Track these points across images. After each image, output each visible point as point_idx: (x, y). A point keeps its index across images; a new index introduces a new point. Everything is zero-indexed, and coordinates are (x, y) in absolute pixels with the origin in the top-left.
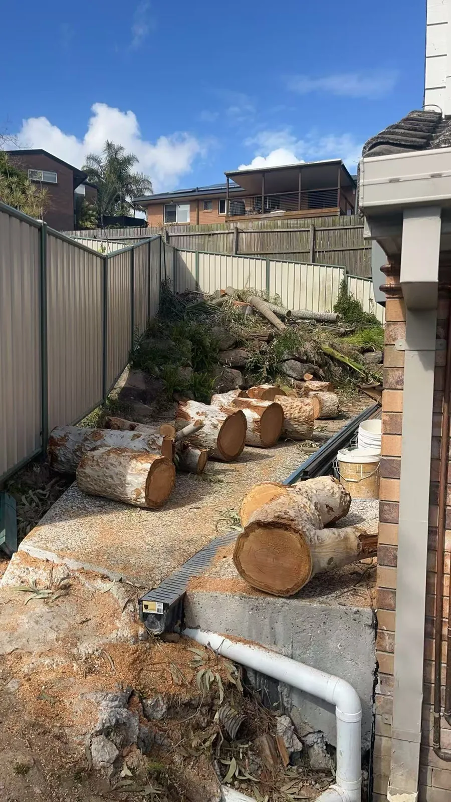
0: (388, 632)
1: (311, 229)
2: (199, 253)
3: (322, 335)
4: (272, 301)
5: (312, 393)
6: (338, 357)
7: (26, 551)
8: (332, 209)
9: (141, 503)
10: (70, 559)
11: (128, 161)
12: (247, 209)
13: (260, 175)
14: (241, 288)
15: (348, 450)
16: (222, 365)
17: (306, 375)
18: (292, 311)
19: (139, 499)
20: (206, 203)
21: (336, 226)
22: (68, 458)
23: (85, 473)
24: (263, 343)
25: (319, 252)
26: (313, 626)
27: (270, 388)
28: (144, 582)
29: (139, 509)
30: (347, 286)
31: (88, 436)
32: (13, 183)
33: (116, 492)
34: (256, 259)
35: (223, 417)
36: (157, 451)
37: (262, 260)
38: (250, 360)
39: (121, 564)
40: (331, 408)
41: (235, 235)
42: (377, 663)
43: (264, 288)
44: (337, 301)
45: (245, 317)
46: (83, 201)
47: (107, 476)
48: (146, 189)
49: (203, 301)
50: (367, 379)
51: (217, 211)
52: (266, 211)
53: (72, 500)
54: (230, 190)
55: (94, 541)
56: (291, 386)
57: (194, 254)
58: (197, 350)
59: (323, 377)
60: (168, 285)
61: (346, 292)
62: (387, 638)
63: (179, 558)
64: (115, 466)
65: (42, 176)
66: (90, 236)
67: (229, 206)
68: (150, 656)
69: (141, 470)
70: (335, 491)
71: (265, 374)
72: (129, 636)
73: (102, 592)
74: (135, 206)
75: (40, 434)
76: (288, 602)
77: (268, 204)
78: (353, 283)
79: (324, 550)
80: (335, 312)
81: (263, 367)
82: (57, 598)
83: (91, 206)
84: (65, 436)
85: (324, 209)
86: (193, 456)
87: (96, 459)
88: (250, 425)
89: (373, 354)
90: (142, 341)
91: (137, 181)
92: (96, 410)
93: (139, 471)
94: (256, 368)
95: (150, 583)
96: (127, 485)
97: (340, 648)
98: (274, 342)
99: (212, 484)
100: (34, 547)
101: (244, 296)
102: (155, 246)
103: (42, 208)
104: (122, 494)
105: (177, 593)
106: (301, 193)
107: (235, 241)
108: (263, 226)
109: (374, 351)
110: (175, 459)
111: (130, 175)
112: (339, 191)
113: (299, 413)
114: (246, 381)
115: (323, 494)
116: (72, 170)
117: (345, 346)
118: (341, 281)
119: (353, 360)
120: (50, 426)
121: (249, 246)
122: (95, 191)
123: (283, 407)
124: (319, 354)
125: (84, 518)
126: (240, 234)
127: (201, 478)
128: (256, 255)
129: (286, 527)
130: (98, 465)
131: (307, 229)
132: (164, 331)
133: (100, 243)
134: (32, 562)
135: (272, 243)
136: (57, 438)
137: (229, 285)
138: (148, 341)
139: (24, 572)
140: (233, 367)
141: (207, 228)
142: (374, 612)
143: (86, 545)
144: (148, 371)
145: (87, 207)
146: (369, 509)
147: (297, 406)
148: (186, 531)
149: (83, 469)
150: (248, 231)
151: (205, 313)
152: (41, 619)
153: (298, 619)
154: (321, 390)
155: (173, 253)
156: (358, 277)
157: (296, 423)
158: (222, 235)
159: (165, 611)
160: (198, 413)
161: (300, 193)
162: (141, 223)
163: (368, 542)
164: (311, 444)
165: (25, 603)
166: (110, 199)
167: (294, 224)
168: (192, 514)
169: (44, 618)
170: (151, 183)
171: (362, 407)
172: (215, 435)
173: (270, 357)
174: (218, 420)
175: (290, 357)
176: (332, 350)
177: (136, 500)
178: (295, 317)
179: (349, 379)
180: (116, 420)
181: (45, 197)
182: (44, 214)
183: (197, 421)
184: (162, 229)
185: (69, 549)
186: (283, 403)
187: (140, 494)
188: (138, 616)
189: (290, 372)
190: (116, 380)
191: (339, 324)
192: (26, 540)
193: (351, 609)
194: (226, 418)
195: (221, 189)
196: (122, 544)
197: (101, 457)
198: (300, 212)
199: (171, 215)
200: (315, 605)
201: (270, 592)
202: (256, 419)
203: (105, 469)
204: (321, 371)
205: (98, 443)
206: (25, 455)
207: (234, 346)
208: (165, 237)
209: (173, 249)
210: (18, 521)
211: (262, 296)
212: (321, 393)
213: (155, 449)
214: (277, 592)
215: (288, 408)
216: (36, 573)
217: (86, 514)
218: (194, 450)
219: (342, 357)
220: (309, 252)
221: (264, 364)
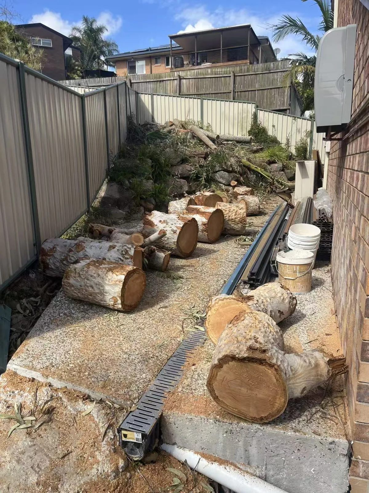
0: (363, 461)
1: (232, 75)
2: (153, 95)
3: (241, 152)
4: (205, 128)
5: (239, 197)
6: (253, 168)
7: (14, 370)
8: (244, 61)
9: (118, 308)
10: (54, 378)
11: (100, 30)
12: (185, 63)
13: (194, 37)
14: (183, 120)
15: (284, 252)
16: (173, 176)
17: (232, 181)
18: (220, 135)
19: (116, 305)
20: (156, 59)
21: (249, 72)
22: (57, 266)
23: (69, 283)
24: (201, 159)
25: (238, 92)
26: (287, 452)
27: (211, 195)
28: (122, 402)
29: (117, 312)
30: (257, 116)
31: (72, 247)
32: (19, 46)
33: (97, 299)
34: (194, 98)
35: (180, 224)
36: (130, 260)
37: (198, 99)
38: (193, 172)
39: (101, 380)
40: (254, 207)
41: (178, 80)
42: (350, 487)
43: (199, 119)
44: (250, 128)
45: (188, 141)
46: (70, 60)
47: (88, 286)
48: (114, 50)
49: (157, 129)
50: (273, 183)
51: (164, 65)
52: (198, 64)
53: (60, 306)
54: (173, 49)
55: (77, 353)
56: (222, 190)
57: (150, 96)
58: (155, 166)
59: (243, 182)
60: (133, 118)
61: (257, 121)
62: (361, 466)
63: (153, 367)
64: (95, 278)
65: (42, 42)
66: (76, 84)
67: (173, 61)
68: (131, 487)
69: (117, 281)
70: (285, 297)
71: (203, 182)
72: (109, 471)
73: (84, 414)
74: (107, 62)
75: (34, 245)
76: (262, 428)
77: (199, 59)
78: (261, 115)
79: (298, 381)
80: (249, 135)
81: (202, 177)
82: (40, 426)
83: (77, 63)
84: (54, 248)
85: (238, 61)
86: (158, 258)
87: (78, 272)
88: (201, 227)
89: (276, 165)
90: (115, 160)
91: (108, 45)
92: (83, 217)
93: (115, 282)
94: (197, 178)
95: (129, 403)
96: (105, 294)
97: (313, 472)
98: (209, 158)
99: (175, 281)
100: (21, 366)
101: (186, 125)
102: (122, 89)
103: (40, 64)
104: (102, 301)
105: (153, 415)
106: (223, 50)
107: (178, 85)
108: (198, 74)
109: (276, 163)
110: (144, 262)
111: (102, 41)
112: (249, 47)
113: (235, 215)
114: (190, 187)
115: (275, 301)
116: (62, 37)
117: (257, 159)
118: (253, 113)
119: (263, 170)
120: (43, 238)
121: (188, 89)
122: (79, 53)
123: (223, 211)
124: (240, 166)
125: (69, 327)
126: (182, 80)
127: (165, 275)
128: (193, 96)
129: (261, 362)
130: (80, 276)
131: (229, 75)
132: (131, 153)
133: (83, 89)
134: (19, 383)
135: (205, 86)
136: (47, 250)
137: (175, 117)
138: (120, 160)
139: (10, 396)
140: (181, 178)
141: (158, 76)
142: (350, 443)
143: (69, 360)
144: (121, 184)
145: (74, 64)
146: (306, 303)
147: (234, 210)
148: (157, 334)
149: (67, 279)
150: (187, 78)
151: (160, 138)
152: (23, 456)
153: (272, 444)
154: (246, 194)
155: (135, 95)
156: (265, 110)
157: (233, 223)
158: (169, 81)
159: (143, 441)
160: (160, 221)
161: (221, 50)
162: (112, 74)
163: (335, 365)
164: (245, 239)
165: (9, 435)
166: (90, 58)
167: (220, 71)
168: (161, 314)
169: (26, 454)
170: (117, 46)
171: (273, 205)
172: (175, 238)
173: (207, 170)
174: (177, 227)
175: (221, 169)
176: (249, 163)
177: (113, 306)
178: (222, 139)
179: (261, 184)
180: (97, 226)
181: (42, 55)
182: (42, 68)
183: (161, 230)
184: (127, 77)
185: (53, 366)
186: (224, 208)
187: (117, 301)
188: (118, 442)
189: (221, 180)
190: (97, 192)
191: (252, 144)
192: (14, 358)
193: (326, 439)
194: (182, 225)
195: (167, 48)
196: (102, 354)
197: (82, 270)
198: (221, 64)
199: (132, 69)
200: (289, 434)
201: (244, 418)
202: (204, 222)
203: (86, 280)
204: (242, 179)
205: (81, 254)
206: (21, 266)
207: (181, 163)
208: (129, 83)
209: (135, 93)
210: (11, 331)
211: (198, 125)
212: (246, 196)
213: (127, 258)
214: (251, 418)
215: (227, 212)
216: (22, 396)
217: (71, 322)
218: (159, 253)
219: (256, 168)
220: (231, 92)
221: (202, 174)
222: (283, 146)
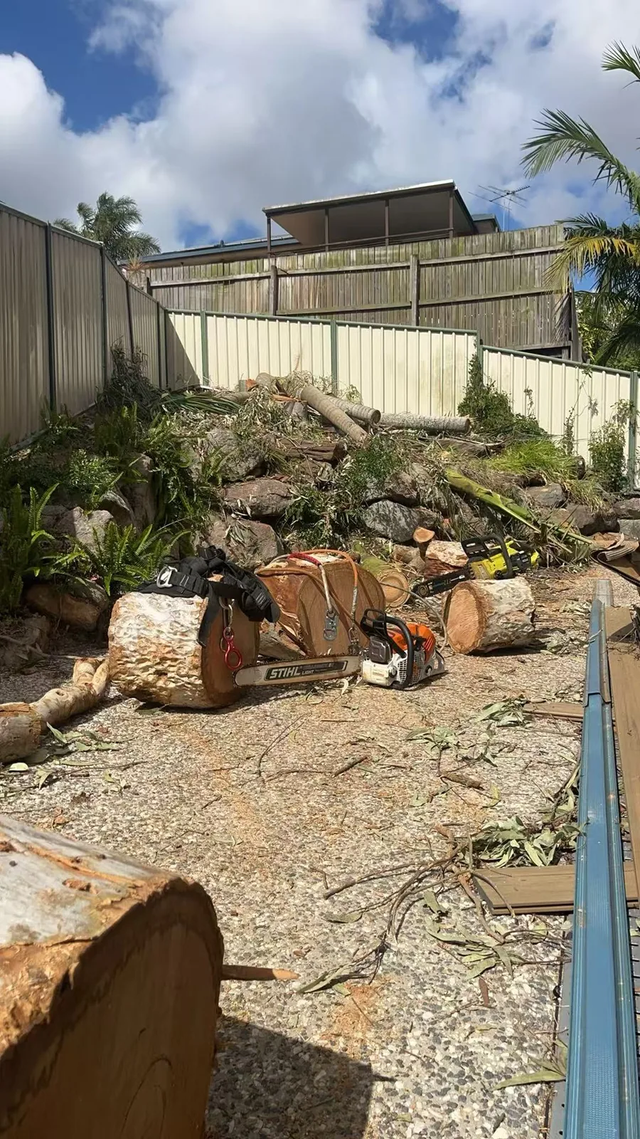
1: (412, 262)
2: (207, 315)
3: (443, 454)
4: (344, 396)
6: (479, 495)
13: (323, 210)
14: (284, 374)
16: (228, 511)
17: (418, 531)
18: (381, 412)
21: (458, 256)
24: (323, 465)
25: (429, 306)
30: (482, 366)
34: (313, 323)
37: (324, 323)
38: (293, 500)
41: (272, 280)
43: (328, 373)
44: (464, 396)
45: (288, 421)
50: (544, 537)
56: (387, 556)
57: (198, 318)
59: (451, 535)
61: (481, 379)
71: (327, 531)
78: (493, 362)
80: (463, 415)
81: (323, 517)
89: (545, 490)
94: (308, 518)
98: (346, 462)
101: (290, 387)
106: (390, 239)
107: (272, 291)
108: (323, 262)
109: (544, 484)
112: (451, 233)
117: (491, 473)
118: (470, 358)
119: (509, 500)
121: (298, 299)
124: (442, 487)
126: (282, 278)
128: (312, 316)
131: (405, 265)
135: (341, 292)
137: (264, 370)
140: (254, 518)
141: (221, 271)
150: (296, 272)
151: (206, 411)
155: (155, 312)
156: (503, 350)
158: (248, 282)
161: (387, 240)
167: (380, 256)
173: (338, 495)
175: (382, 495)
176: (465, 480)
178: (388, 424)
189: (381, 527)
191: (473, 434)
204: (446, 524)
207: (258, 472)
209: (155, 306)
211: (324, 387)
219: (489, 493)
220: (410, 307)
221: (324, 509)
222: (557, 442)
